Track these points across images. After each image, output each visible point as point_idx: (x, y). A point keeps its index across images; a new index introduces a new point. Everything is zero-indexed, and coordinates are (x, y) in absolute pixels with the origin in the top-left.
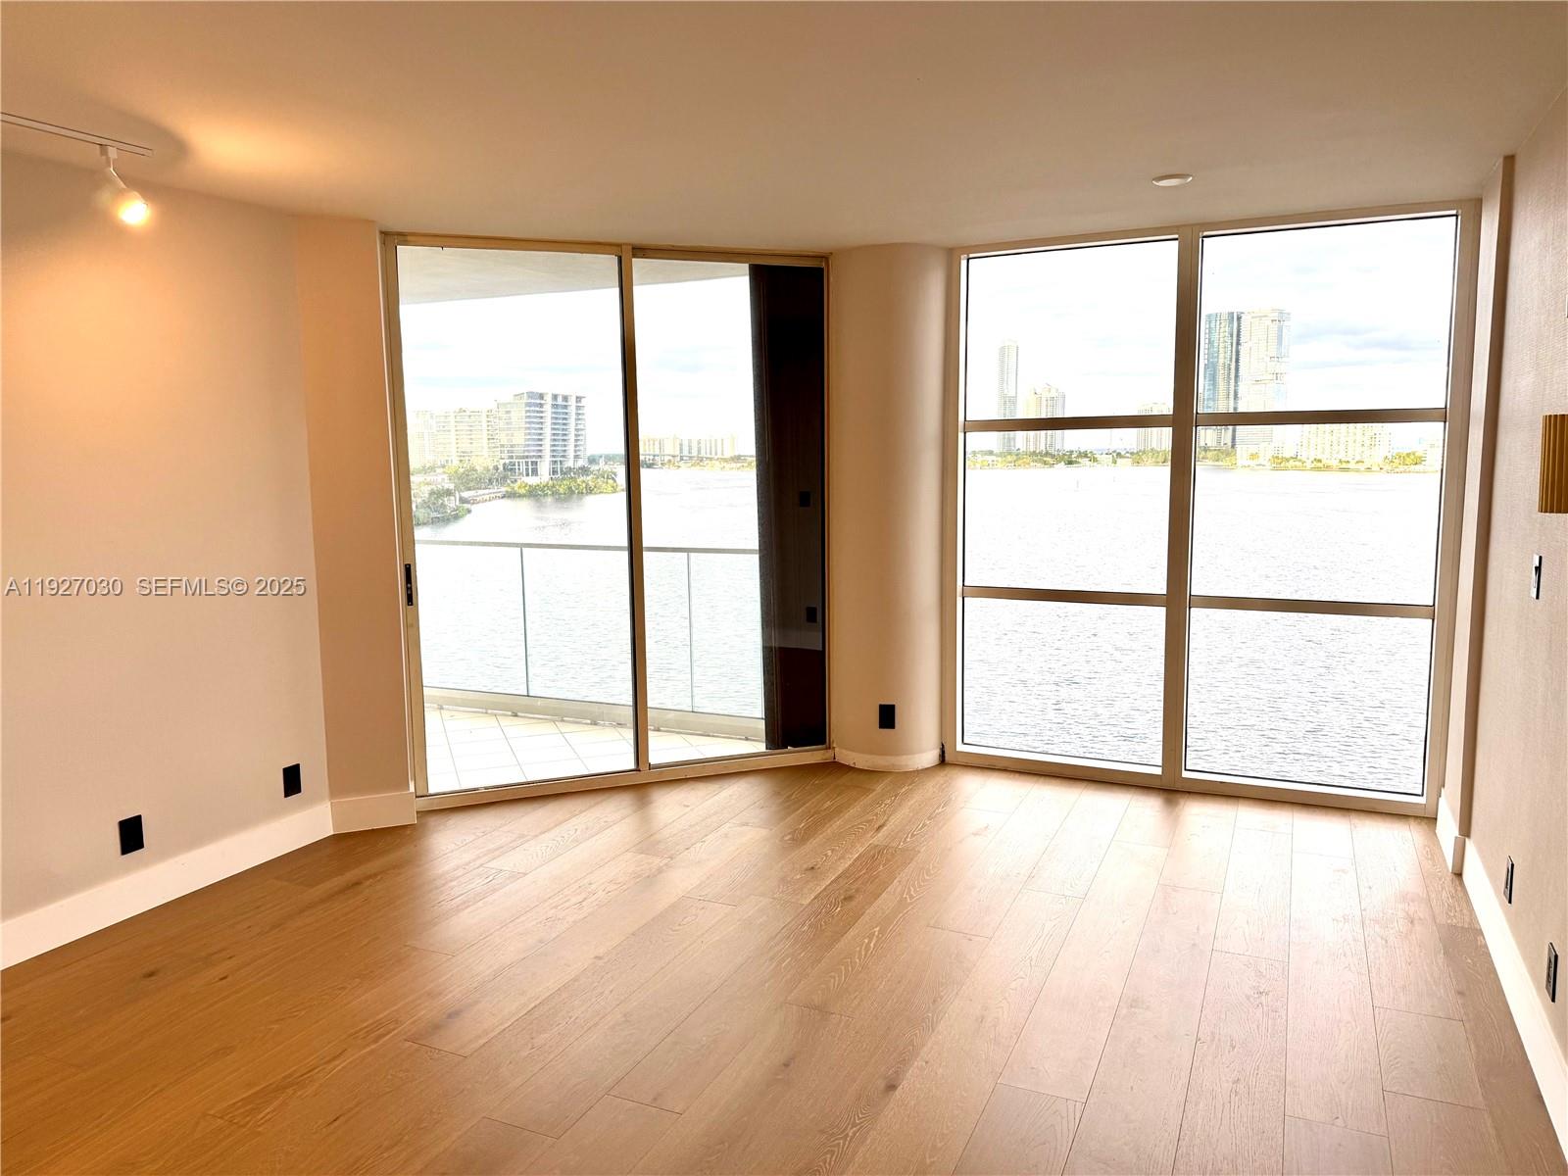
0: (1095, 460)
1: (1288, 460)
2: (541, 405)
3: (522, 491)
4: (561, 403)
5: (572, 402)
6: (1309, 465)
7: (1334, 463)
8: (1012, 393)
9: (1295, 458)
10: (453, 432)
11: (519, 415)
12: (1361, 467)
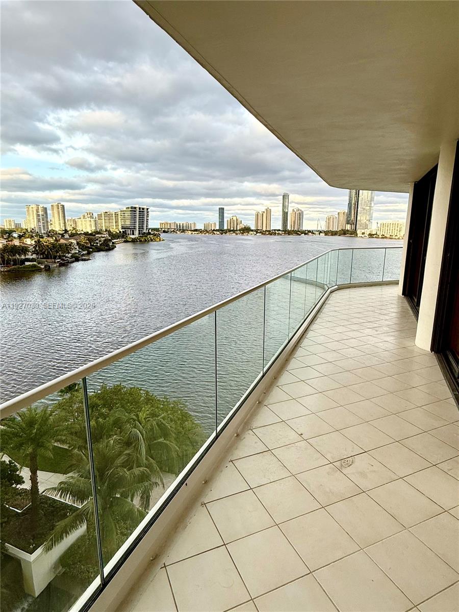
0: (314, 233)
1: (374, 235)
2: (135, 211)
3: (130, 240)
4: (142, 211)
5: (146, 210)
6: (380, 236)
7: (388, 236)
8: (287, 211)
9: (376, 234)
10: (103, 220)
11: (128, 214)
12: (397, 237)
